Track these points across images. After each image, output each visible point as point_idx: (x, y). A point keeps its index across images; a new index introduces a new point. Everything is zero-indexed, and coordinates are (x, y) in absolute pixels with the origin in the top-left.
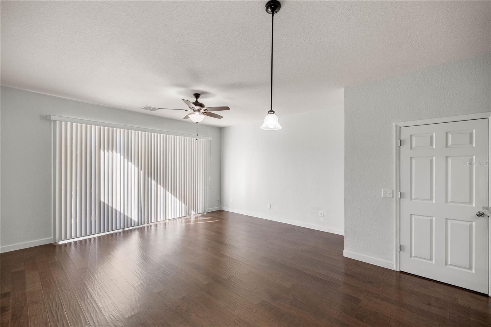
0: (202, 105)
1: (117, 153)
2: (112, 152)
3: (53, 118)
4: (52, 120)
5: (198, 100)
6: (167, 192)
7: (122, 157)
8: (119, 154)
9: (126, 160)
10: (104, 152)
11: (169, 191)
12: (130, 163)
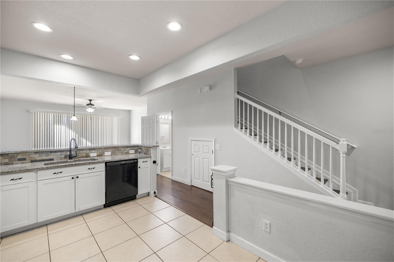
0: (92, 105)
1: (63, 126)
2: (61, 125)
3: (31, 111)
4: (31, 112)
5: (91, 102)
6: (87, 142)
7: (66, 128)
8: (64, 126)
9: (68, 129)
10: (59, 125)
11: (88, 141)
12: (70, 131)
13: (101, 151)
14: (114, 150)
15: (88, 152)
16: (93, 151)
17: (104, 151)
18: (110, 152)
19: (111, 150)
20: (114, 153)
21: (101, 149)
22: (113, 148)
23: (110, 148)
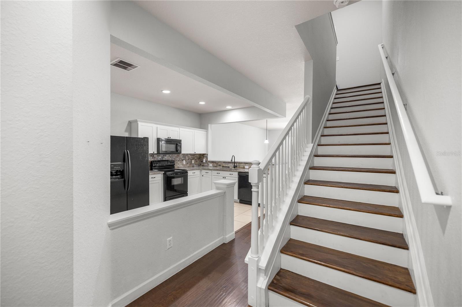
15: (244, 165)
16: (247, 165)
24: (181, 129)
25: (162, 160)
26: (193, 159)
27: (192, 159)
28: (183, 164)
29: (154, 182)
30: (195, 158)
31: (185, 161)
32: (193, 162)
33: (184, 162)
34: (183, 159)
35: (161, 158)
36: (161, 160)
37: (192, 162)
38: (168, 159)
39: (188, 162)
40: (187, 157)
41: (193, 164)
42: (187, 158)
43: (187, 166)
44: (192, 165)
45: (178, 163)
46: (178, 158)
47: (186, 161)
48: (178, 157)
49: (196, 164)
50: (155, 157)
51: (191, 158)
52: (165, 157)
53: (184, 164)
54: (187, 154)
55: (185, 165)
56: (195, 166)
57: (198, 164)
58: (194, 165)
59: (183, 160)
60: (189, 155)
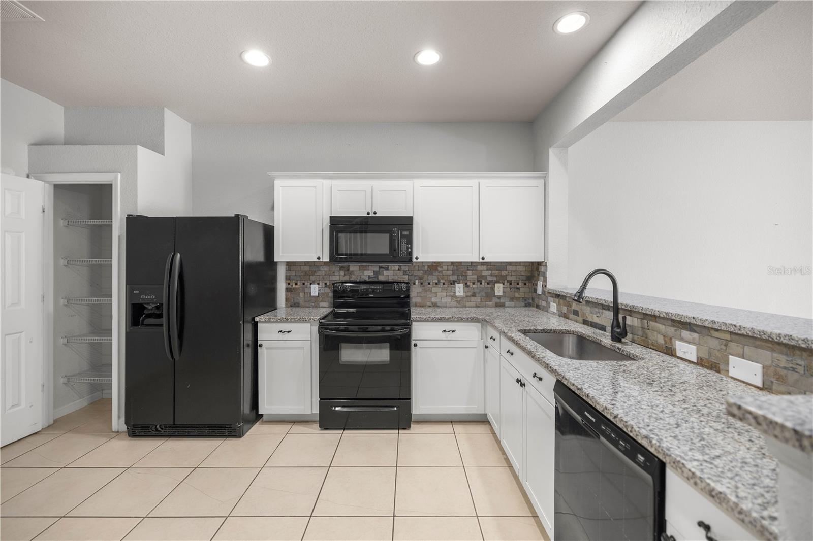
13: (714, 343)
14: (783, 360)
15: (671, 331)
16: (686, 334)
17: (726, 345)
18: (758, 367)
19: (767, 355)
20: (781, 379)
21: (713, 332)
22: (777, 347)
23: (758, 343)
24: (419, 182)
25: (375, 280)
26: (501, 279)
27: (495, 279)
28: (454, 296)
29: (289, 344)
30: (509, 278)
31: (461, 285)
32: (499, 289)
33: (459, 289)
34: (454, 278)
35: (372, 274)
36: (371, 280)
37: (493, 289)
38: (396, 278)
39: (476, 291)
40: (469, 272)
41: (499, 297)
42: (471, 276)
43: (474, 304)
44: (495, 300)
45: (434, 290)
46: (435, 277)
47: (466, 285)
48: (437, 273)
49: (512, 299)
50: (353, 271)
51: (489, 278)
52: (385, 272)
53: (457, 294)
54: (472, 263)
55: (462, 297)
56: (507, 304)
57: (525, 299)
58: (502, 301)
59: (453, 283)
60: (479, 268)
